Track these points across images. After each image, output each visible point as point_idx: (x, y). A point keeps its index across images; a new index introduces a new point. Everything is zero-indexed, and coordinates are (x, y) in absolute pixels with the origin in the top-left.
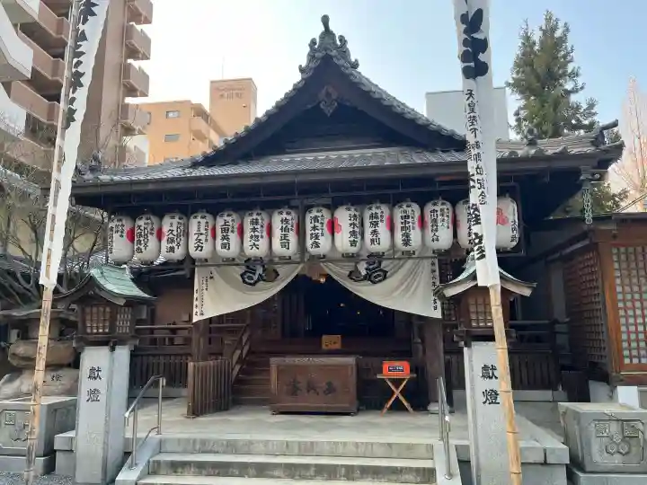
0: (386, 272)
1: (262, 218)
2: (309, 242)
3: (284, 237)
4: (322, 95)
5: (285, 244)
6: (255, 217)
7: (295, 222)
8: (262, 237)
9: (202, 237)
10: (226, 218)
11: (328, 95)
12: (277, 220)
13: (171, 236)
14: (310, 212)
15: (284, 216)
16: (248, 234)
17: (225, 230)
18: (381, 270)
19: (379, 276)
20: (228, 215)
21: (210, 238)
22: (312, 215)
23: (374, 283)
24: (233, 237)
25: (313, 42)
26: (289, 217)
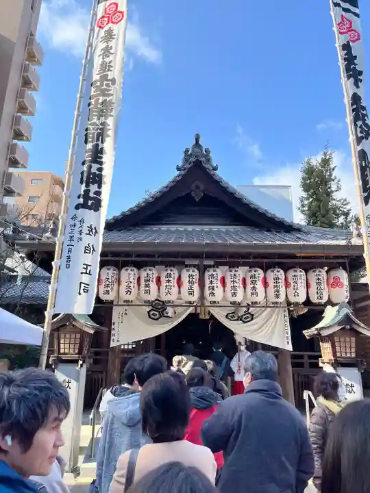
0: (253, 315)
1: (175, 273)
2: (207, 292)
3: (191, 288)
4: (193, 187)
5: (191, 293)
6: (169, 272)
7: (198, 277)
8: (174, 286)
9: (131, 285)
10: (148, 272)
11: (197, 187)
12: (185, 275)
13: (107, 283)
14: (208, 271)
15: (191, 273)
16: (164, 284)
17: (147, 280)
18: (249, 313)
19: (248, 317)
20: (150, 270)
21: (136, 285)
22: (210, 273)
23: (245, 322)
24: (153, 286)
25: (187, 151)
26: (194, 274)
